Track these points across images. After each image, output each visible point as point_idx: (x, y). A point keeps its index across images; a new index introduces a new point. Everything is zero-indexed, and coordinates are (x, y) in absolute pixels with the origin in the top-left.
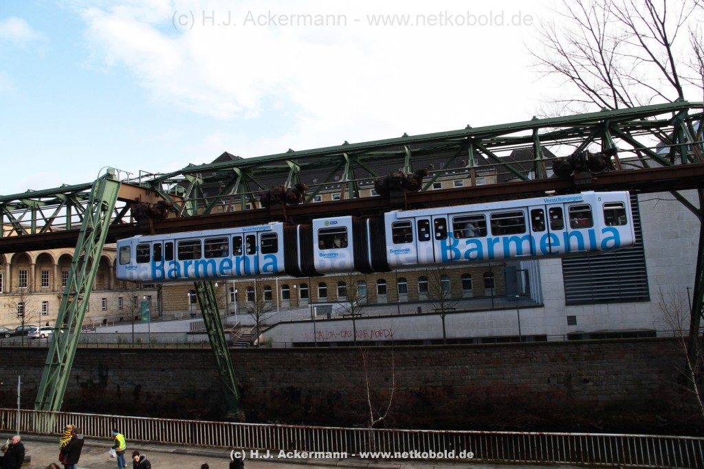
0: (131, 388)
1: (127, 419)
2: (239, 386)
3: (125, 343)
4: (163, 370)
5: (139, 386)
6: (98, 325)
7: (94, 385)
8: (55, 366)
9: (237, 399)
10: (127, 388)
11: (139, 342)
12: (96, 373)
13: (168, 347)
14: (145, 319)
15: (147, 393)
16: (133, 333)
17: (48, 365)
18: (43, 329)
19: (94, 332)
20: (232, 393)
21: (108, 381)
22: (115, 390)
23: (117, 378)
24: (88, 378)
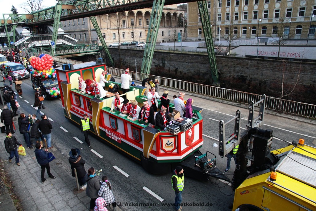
0: (174, 69)
1: (173, 80)
2: (218, 72)
3: (171, 50)
4: (187, 63)
5: (177, 68)
6: (161, 42)
7: (160, 66)
8: (147, 57)
9: (217, 78)
10: (172, 69)
11: (177, 50)
12: (161, 62)
13: (189, 53)
14: (179, 40)
15: (180, 71)
16: (175, 46)
17: (145, 57)
18: (141, 43)
19: (159, 45)
20: (215, 75)
21: (165, 65)
22: (168, 69)
23: (168, 64)
24: (158, 63)
